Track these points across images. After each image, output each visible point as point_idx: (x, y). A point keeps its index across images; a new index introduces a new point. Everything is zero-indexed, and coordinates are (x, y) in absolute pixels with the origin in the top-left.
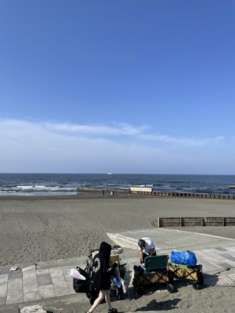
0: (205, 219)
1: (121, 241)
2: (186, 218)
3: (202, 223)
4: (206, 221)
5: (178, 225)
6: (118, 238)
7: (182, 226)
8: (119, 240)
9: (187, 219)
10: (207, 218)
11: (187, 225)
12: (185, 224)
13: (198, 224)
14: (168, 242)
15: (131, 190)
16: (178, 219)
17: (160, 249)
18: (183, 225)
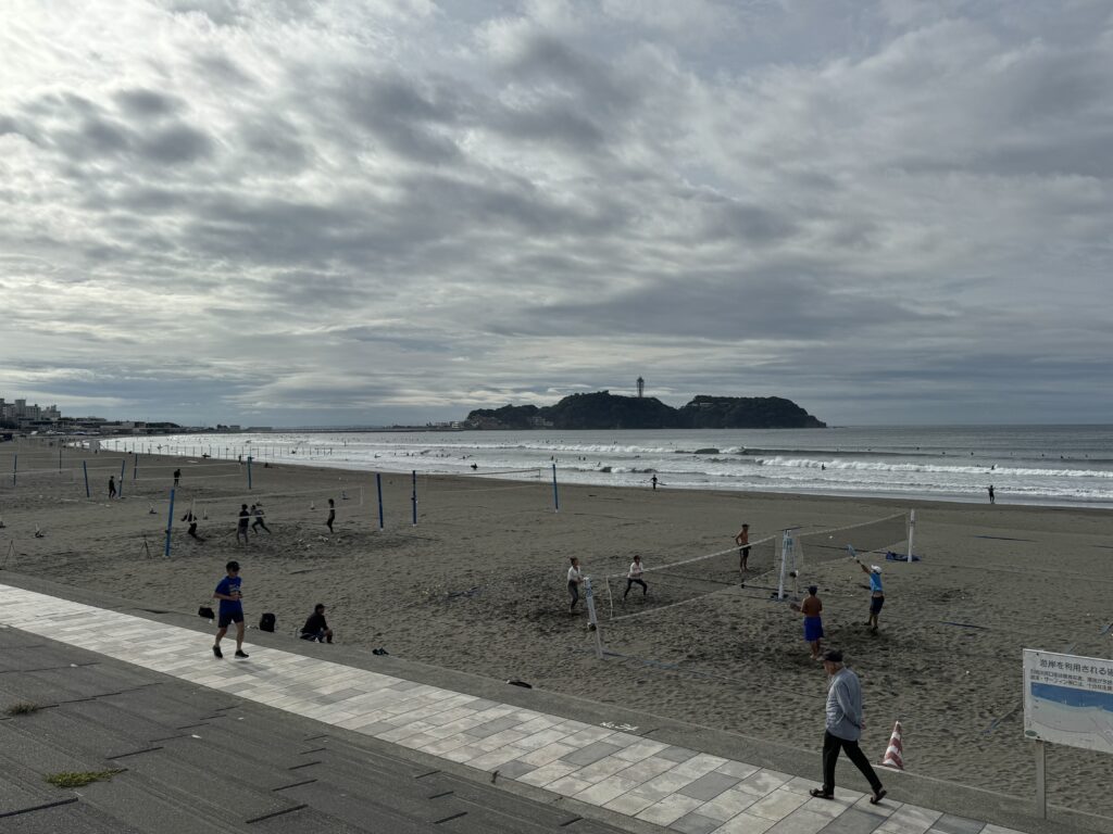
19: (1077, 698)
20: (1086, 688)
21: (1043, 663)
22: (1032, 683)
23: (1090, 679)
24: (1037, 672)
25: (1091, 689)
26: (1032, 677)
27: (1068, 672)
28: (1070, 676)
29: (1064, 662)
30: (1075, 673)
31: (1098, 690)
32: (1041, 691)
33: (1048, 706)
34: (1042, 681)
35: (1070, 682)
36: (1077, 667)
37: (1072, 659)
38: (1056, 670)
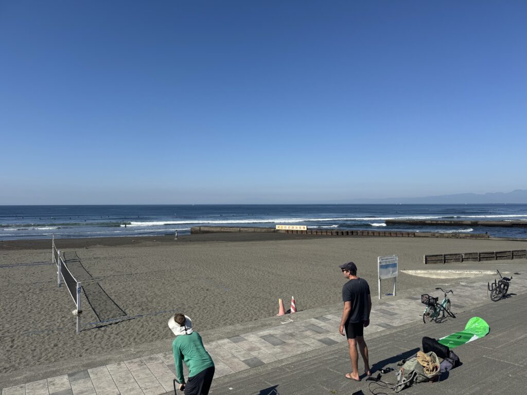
0: (463, 255)
1: (437, 274)
2: (448, 255)
3: (461, 260)
4: (464, 257)
10: (465, 254)
11: (448, 262)
12: (446, 261)
13: (457, 260)
15: (277, 228)
16: (441, 256)
18: (445, 262)
23: (388, 261)
31: (390, 264)
36: (386, 259)
38: (384, 261)
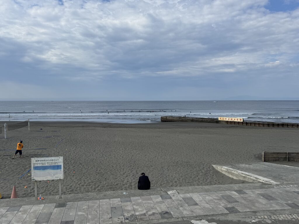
1: (232, 174)
2: (293, 153)
5: (284, 161)
6: (228, 170)
7: (288, 161)
8: (229, 173)
9: (294, 155)
12: (292, 159)
14: (284, 178)
15: (219, 119)
16: (285, 154)
17: (279, 183)
19: (44, 168)
20: (46, 165)
21: (36, 161)
22: (34, 167)
23: (47, 163)
24: (35, 163)
25: (48, 165)
26: (34, 165)
27: (42, 162)
28: (43, 163)
29: (41, 160)
30: (44, 162)
31: (49, 165)
32: (36, 168)
33: (38, 172)
34: (36, 166)
35: (43, 164)
36: (44, 160)
37: (43, 159)
38: (39, 162)
